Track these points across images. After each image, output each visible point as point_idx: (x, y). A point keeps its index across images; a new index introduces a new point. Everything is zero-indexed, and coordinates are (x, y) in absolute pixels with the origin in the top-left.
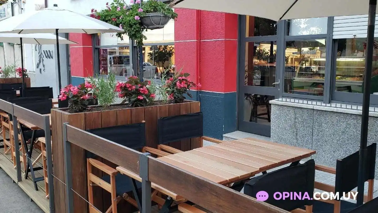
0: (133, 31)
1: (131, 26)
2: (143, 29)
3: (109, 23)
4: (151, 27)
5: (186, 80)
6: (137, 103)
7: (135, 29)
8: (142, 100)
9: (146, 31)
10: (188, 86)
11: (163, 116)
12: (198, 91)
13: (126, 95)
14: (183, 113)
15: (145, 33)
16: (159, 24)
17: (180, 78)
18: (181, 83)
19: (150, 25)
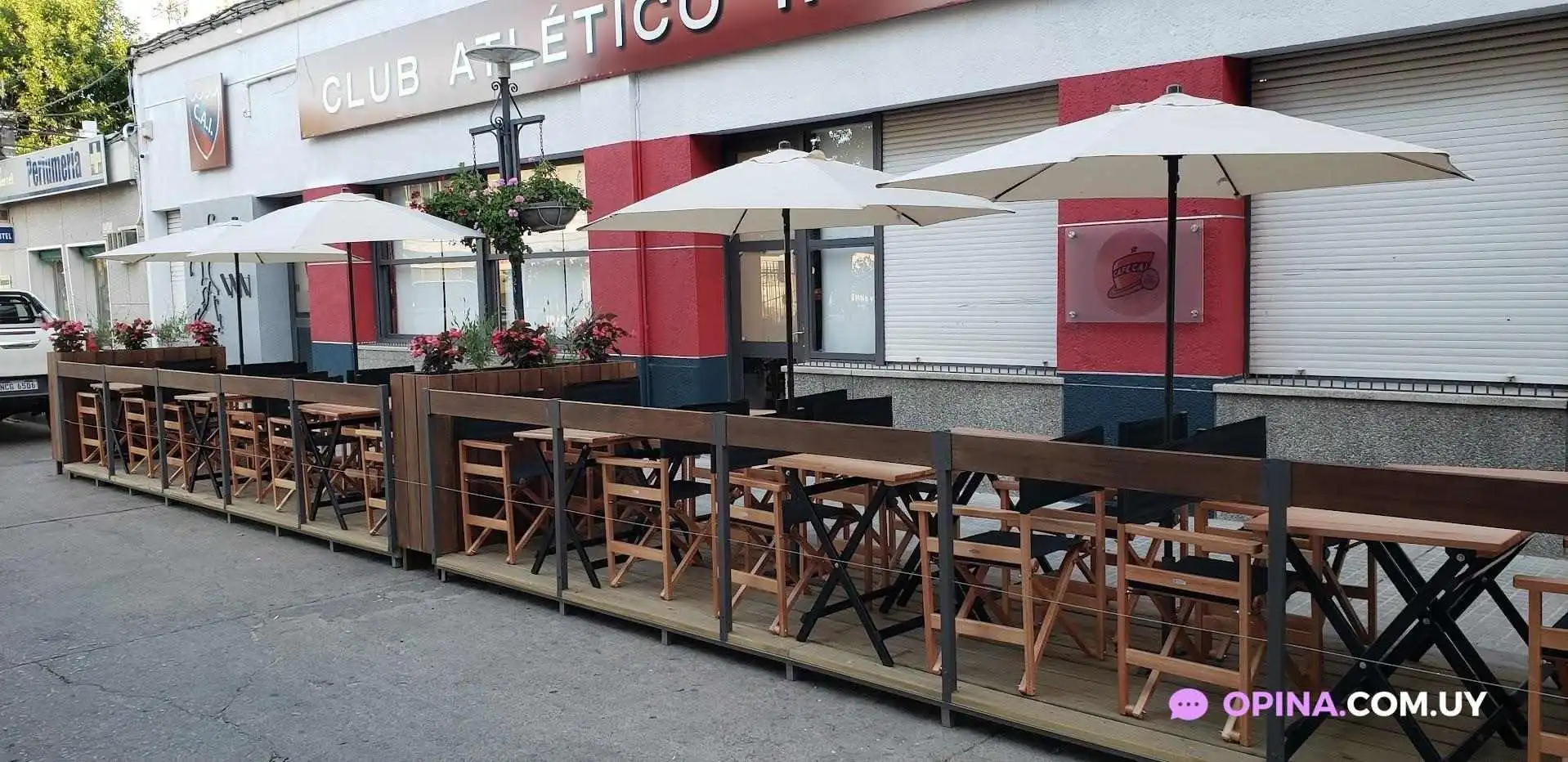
0: (504, 237)
1: (499, 228)
2: (523, 232)
3: (451, 220)
4: (540, 228)
5: (610, 325)
6: (529, 362)
7: (507, 233)
8: (535, 356)
9: (529, 234)
10: (614, 334)
11: (572, 381)
12: (645, 358)
13: (509, 350)
14: (605, 378)
15: (526, 238)
16: (556, 224)
17: (599, 321)
18: (600, 330)
19: (539, 226)
